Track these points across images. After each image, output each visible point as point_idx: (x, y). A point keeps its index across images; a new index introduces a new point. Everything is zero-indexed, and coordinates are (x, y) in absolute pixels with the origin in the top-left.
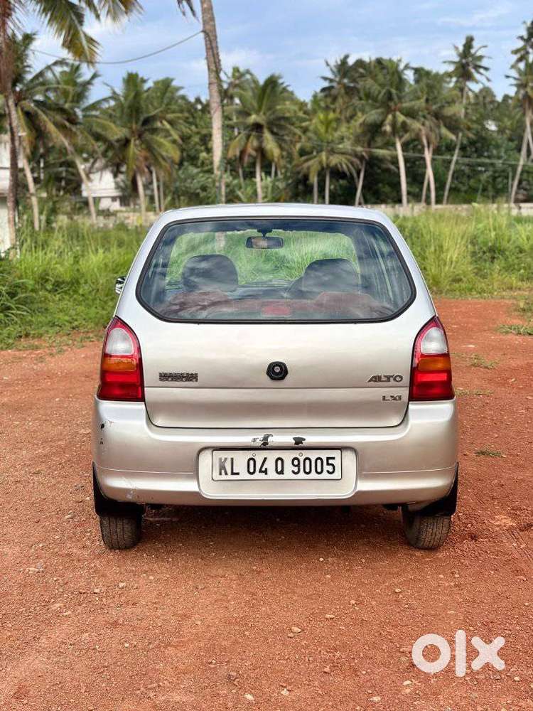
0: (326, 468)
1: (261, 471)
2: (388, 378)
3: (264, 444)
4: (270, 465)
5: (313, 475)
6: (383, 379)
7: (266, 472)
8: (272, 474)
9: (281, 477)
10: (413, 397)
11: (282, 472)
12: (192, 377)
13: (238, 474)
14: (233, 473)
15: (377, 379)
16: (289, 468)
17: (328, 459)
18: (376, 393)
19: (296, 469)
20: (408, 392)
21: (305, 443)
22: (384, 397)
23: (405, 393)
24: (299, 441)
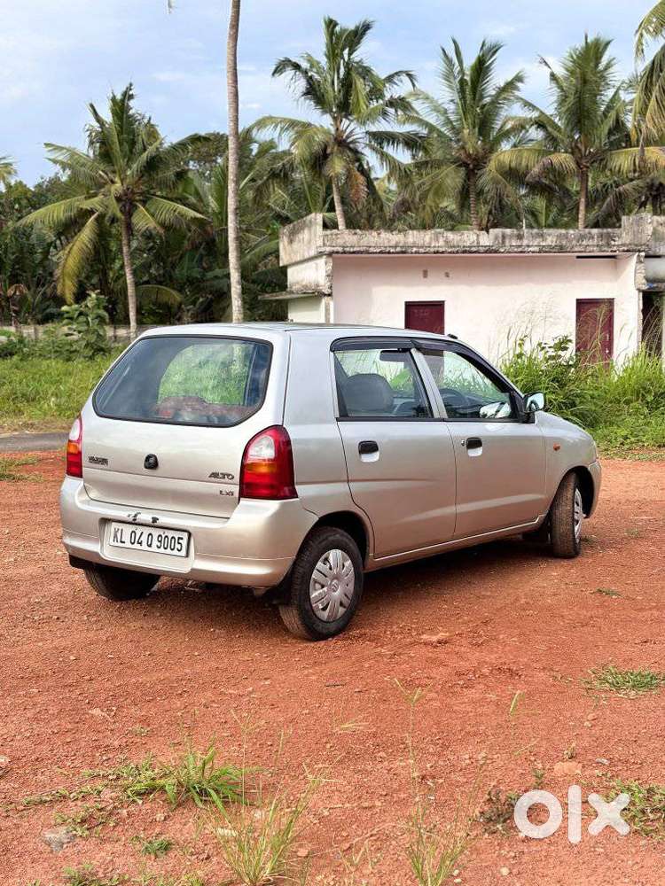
0: (178, 546)
1: (138, 543)
2: (224, 475)
3: (135, 520)
4: (144, 539)
5: (168, 551)
6: (220, 476)
7: (141, 543)
8: (144, 546)
9: (149, 549)
10: (243, 494)
11: (150, 546)
12: (104, 461)
13: (124, 542)
14: (122, 542)
15: (215, 475)
16: (155, 543)
17: (179, 538)
18: (215, 487)
19: (159, 544)
20: (238, 489)
21: (159, 523)
22: (221, 492)
23: (236, 489)
24: (155, 520)
